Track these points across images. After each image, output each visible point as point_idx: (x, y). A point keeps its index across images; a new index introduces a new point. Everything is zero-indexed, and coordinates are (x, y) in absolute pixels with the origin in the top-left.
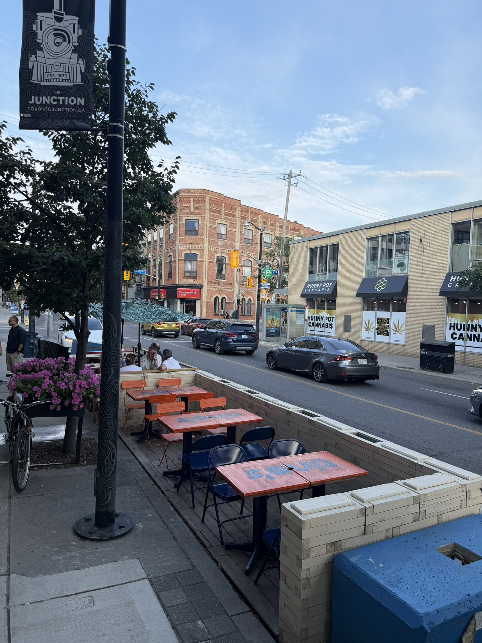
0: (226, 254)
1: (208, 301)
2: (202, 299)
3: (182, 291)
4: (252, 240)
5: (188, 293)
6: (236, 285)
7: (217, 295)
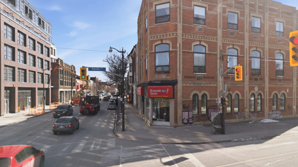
0: (205, 42)
1: (184, 100)
2: (177, 98)
3: (153, 89)
4: (237, 25)
5: (159, 91)
6: (220, 79)
7: (195, 92)
